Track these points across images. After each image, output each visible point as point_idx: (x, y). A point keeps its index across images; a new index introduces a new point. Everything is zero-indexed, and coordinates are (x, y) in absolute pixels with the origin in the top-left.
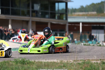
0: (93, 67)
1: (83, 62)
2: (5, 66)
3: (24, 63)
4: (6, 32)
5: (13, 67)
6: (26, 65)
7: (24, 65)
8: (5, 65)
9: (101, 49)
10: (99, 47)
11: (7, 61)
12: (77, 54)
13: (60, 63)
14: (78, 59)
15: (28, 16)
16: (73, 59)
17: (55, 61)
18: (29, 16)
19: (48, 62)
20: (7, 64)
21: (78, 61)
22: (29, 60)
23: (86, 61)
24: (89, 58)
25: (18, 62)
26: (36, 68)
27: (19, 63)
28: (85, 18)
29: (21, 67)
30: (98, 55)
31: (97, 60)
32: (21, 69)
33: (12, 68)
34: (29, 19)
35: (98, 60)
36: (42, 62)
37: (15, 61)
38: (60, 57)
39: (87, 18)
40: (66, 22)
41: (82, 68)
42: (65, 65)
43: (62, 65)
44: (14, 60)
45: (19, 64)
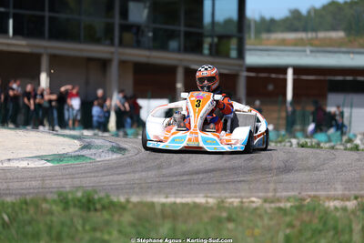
0: (331, 223)
1: (297, 204)
2: (27, 217)
3: (92, 208)
4: (29, 99)
5: (54, 219)
6: (98, 214)
7: (92, 213)
8: (24, 212)
9: (359, 160)
10: (352, 153)
11: (32, 200)
12: (275, 178)
13: (215, 207)
14: (278, 194)
15: (108, 42)
16: (261, 194)
17: (200, 200)
18: (112, 44)
19: (175, 203)
20: (32, 210)
21: (279, 200)
22: (108, 196)
23: (306, 202)
24: (317, 190)
25: (71, 203)
26: (133, 225)
27: (75, 206)
28: (305, 51)
29: (80, 222)
30: (347, 182)
31: (342, 200)
32: (80, 228)
33: (48, 222)
34: (112, 53)
35: (348, 199)
36: (152, 205)
37: (61, 201)
38: (218, 186)
39: (311, 52)
40: (241, 66)
41: (291, 225)
42: (234, 216)
43: (224, 215)
44: (55, 197)
45: (73, 211)
